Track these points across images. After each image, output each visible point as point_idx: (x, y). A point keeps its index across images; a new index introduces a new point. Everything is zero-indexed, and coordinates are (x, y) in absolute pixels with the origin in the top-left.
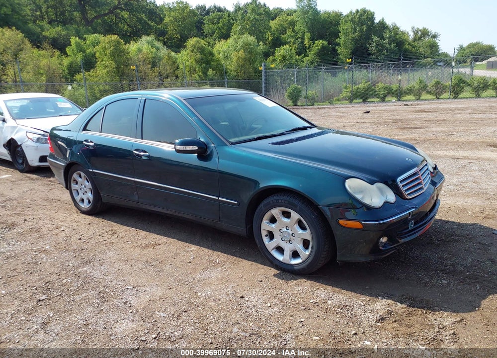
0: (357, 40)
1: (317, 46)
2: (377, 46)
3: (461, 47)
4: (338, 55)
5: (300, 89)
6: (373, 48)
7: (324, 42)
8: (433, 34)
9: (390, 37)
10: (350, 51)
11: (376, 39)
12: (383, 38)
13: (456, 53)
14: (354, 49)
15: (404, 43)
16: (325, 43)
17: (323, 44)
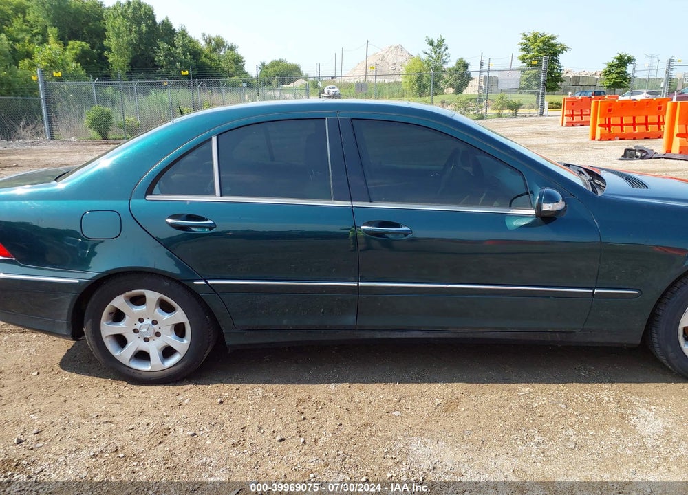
0: (135, 45)
1: (73, 49)
2: (166, 56)
3: (263, 64)
4: (108, 64)
5: (108, 113)
6: (161, 58)
7: (84, 43)
8: (230, 45)
9: (184, 46)
10: (128, 61)
11: (165, 45)
12: (173, 45)
13: (259, 72)
14: (133, 58)
15: (199, 54)
16: (87, 46)
17: (83, 47)
